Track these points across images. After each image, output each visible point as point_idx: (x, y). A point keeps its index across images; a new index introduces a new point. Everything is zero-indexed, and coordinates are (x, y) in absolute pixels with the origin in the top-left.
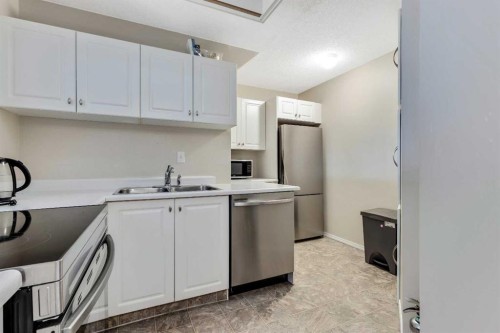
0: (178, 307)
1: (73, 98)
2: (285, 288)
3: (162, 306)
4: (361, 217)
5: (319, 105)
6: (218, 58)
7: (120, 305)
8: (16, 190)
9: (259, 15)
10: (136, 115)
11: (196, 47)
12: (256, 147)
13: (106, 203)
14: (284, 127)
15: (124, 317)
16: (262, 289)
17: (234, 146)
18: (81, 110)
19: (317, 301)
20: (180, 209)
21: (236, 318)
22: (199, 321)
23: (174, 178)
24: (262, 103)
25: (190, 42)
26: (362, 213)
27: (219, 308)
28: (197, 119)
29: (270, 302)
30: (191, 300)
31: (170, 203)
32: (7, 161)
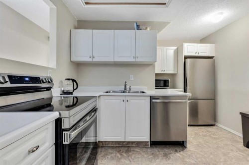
0: (127, 145)
1: (91, 56)
2: (181, 148)
3: (120, 142)
4: (241, 115)
5: (213, 45)
6: (148, 29)
7: (105, 137)
8: (74, 90)
9: (165, 4)
10: (112, 60)
11: (138, 26)
12: (172, 72)
13: (99, 96)
14: (188, 60)
15: (107, 143)
16: (168, 146)
17: (157, 72)
18: (94, 60)
19: (199, 160)
20: (127, 101)
21: (151, 156)
22: (135, 152)
23: (128, 87)
24: (175, 48)
25: (135, 25)
26: (241, 113)
27: (145, 150)
28: (137, 60)
29: (171, 153)
30: (133, 143)
31: (123, 98)
32: (72, 80)
